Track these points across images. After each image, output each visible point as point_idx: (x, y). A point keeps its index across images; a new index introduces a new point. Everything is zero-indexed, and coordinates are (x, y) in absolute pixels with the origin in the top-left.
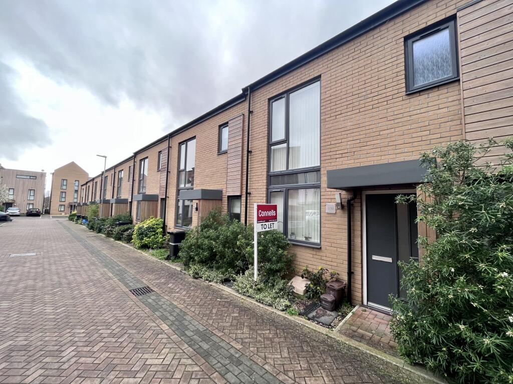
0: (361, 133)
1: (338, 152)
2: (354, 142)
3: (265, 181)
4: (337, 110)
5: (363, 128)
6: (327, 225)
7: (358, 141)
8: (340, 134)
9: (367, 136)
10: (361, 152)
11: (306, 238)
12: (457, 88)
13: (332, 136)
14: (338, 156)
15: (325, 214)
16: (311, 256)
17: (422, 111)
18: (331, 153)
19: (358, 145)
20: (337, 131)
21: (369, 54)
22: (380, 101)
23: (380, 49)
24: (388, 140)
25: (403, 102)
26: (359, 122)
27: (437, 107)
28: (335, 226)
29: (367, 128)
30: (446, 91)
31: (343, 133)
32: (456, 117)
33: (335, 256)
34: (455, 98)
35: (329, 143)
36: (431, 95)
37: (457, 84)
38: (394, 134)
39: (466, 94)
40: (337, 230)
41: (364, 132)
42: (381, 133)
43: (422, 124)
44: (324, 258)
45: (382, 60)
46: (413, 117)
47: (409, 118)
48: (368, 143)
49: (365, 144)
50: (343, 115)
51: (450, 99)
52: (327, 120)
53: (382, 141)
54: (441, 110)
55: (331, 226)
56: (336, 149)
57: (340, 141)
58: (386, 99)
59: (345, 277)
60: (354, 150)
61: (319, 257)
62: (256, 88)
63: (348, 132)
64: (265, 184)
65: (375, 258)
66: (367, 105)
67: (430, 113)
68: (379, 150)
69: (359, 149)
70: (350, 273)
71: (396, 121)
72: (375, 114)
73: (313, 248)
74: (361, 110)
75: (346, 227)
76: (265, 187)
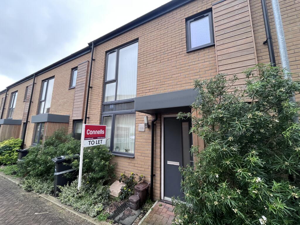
0: (161, 76)
1: (147, 89)
2: (157, 82)
3: (100, 109)
4: (147, 60)
5: (163, 73)
6: (139, 140)
7: (159, 81)
8: (149, 76)
9: (165, 78)
10: (161, 89)
11: (126, 150)
12: (213, 50)
13: (144, 77)
14: (147, 91)
15: (138, 132)
16: (128, 164)
17: (196, 63)
18: (143, 89)
19: (159, 84)
20: (147, 74)
21: (166, 27)
22: (172, 56)
23: (173, 24)
24: (177, 81)
25: (185, 57)
26: (160, 69)
27: (203, 61)
28: (144, 141)
29: (165, 72)
30: (208, 51)
31: (151, 76)
32: (214, 67)
33: (143, 163)
34: (213, 56)
35: (142, 82)
36: (200, 53)
37: (213, 47)
38: (180, 77)
39: (218, 53)
40: (145, 144)
41: (163, 75)
42: (173, 76)
43: (195, 71)
44: (136, 165)
45: (174, 31)
46: (191, 67)
47: (188, 67)
48: (166, 83)
49: (163, 83)
50: (151, 64)
51: (210, 56)
52: (141, 67)
53: (173, 81)
54: (206, 63)
55: (141, 140)
56: (146, 86)
57: (149, 81)
58: (175, 55)
59: (149, 179)
60: (157, 87)
61: (133, 165)
62: (97, 44)
63: (154, 75)
64: (100, 111)
65: (169, 163)
66: (165, 58)
67: (200, 65)
68: (171, 87)
69: (159, 86)
70: (153, 176)
71: (181, 69)
72: (169, 64)
73: (129, 158)
74: (162, 61)
75: (151, 141)
76: (100, 113)
